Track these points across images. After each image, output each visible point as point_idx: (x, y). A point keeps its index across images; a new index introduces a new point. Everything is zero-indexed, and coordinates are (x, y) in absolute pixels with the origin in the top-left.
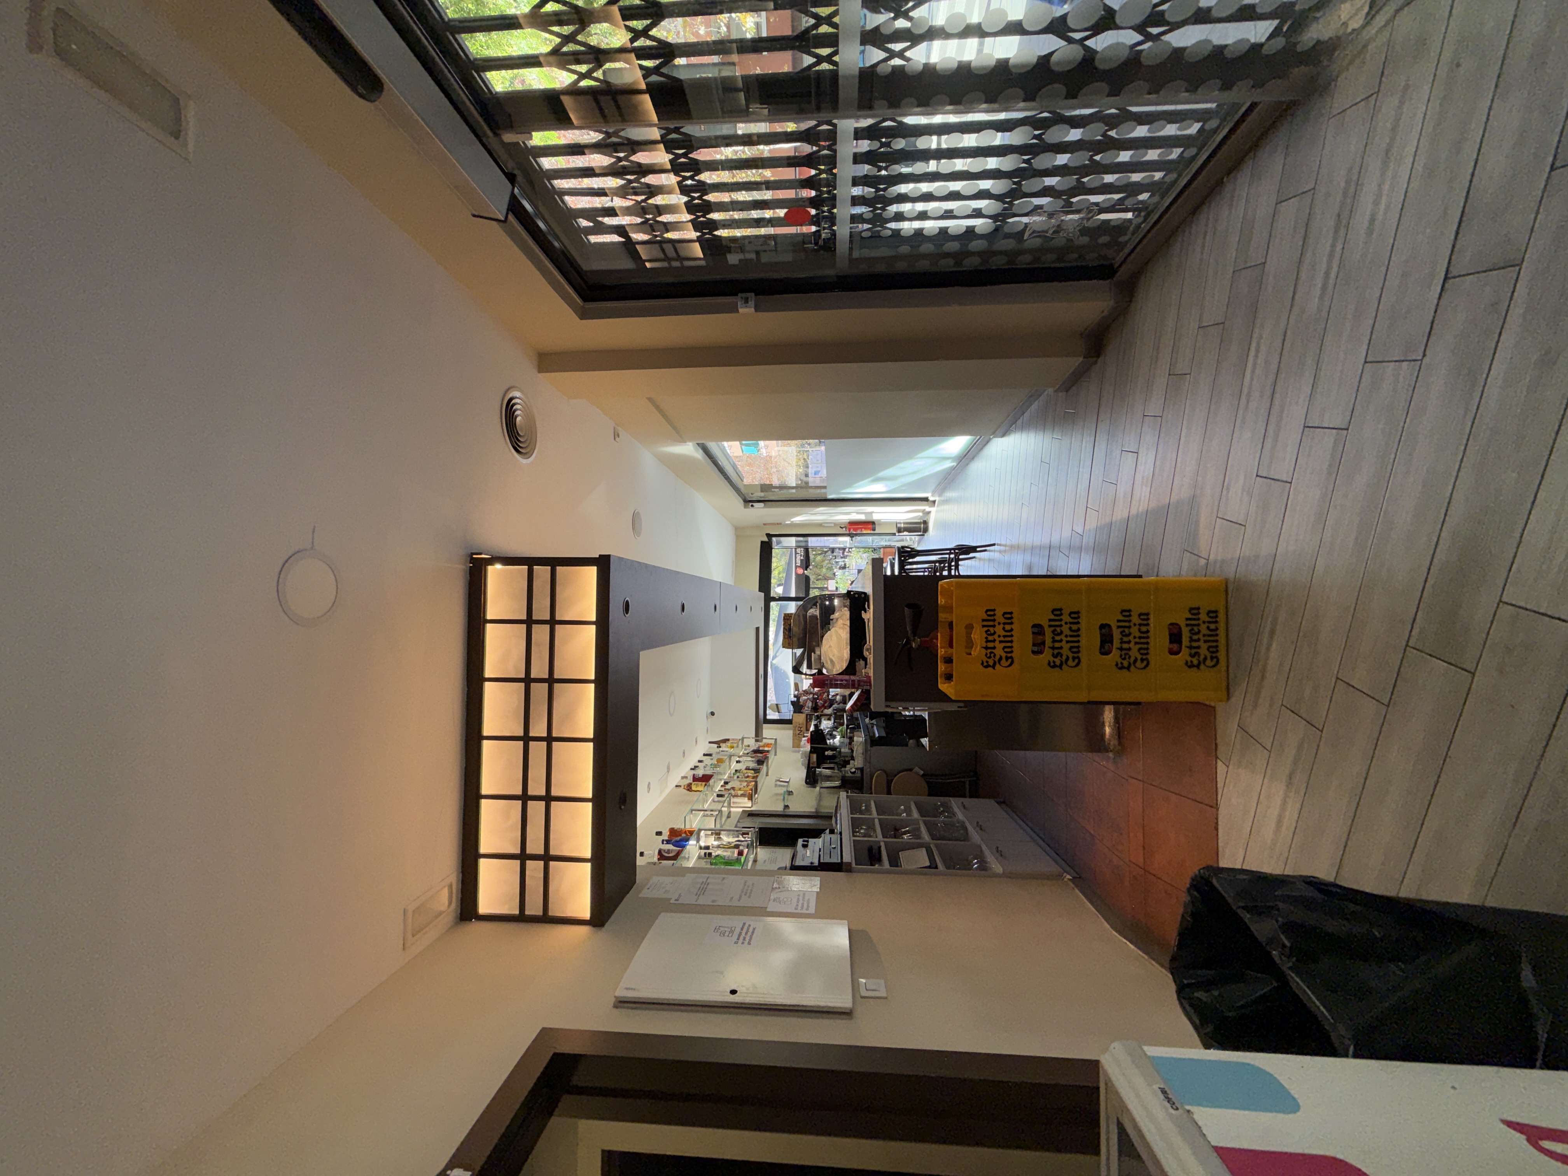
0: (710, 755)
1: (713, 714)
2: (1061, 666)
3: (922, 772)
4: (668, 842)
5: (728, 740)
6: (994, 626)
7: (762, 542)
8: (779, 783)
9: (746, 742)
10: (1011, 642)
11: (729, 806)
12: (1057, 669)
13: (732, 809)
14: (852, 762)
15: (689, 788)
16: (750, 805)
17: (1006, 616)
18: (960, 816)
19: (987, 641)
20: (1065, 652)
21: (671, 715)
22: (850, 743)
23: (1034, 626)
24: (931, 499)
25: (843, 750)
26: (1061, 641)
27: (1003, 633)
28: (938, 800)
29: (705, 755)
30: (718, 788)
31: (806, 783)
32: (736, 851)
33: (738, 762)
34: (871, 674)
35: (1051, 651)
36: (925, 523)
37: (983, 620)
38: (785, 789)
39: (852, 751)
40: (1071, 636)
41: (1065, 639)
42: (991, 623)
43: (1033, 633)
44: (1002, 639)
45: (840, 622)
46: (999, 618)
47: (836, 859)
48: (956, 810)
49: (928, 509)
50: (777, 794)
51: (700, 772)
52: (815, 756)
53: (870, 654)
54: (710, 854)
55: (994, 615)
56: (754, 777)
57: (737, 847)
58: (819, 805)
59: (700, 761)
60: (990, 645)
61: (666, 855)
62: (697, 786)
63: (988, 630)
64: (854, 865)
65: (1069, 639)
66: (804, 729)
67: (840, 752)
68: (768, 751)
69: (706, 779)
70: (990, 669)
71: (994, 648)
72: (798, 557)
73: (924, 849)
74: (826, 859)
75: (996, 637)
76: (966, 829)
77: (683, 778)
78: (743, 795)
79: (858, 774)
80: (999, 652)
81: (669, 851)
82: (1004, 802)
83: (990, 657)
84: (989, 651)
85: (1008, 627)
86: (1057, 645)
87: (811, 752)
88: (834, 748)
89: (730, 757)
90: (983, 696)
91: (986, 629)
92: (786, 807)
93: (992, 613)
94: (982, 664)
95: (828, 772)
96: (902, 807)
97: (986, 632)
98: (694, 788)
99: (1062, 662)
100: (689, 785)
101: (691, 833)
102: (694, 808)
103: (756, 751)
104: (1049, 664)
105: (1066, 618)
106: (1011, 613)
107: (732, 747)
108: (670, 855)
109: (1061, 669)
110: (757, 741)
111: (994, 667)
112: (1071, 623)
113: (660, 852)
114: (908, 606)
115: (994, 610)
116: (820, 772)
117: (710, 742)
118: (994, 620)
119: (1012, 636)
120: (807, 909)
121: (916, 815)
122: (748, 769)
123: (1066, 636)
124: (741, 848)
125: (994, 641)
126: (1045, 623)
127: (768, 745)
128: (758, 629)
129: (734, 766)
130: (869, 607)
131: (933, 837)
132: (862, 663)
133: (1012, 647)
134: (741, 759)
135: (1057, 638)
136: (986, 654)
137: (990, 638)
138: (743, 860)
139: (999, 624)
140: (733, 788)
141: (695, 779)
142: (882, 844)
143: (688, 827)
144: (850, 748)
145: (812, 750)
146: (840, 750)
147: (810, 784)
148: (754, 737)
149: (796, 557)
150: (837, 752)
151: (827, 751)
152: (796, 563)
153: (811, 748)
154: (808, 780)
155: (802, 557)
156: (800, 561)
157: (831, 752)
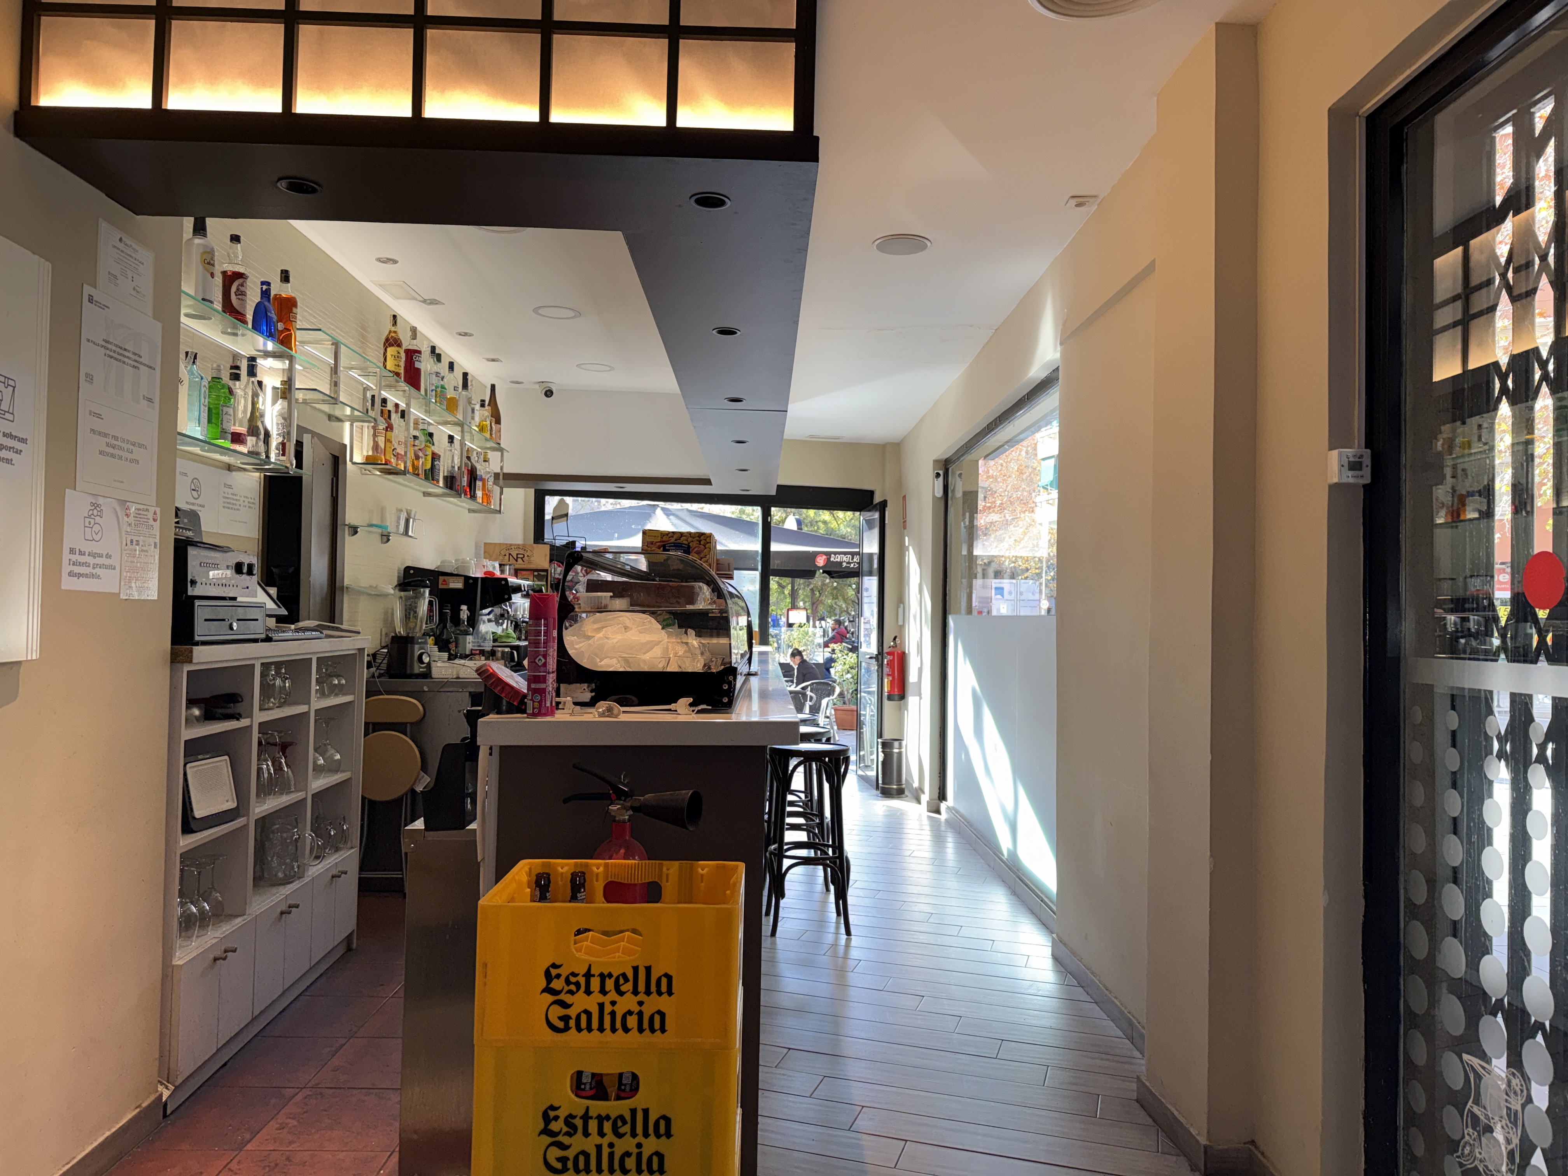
0: (465, 385)
1: (549, 393)
2: (546, 1131)
3: (419, 789)
4: (265, 294)
5: (498, 422)
6: (635, 992)
7: (871, 493)
8: (403, 516)
9: (494, 456)
10: (601, 1029)
11: (353, 420)
12: (541, 1125)
13: (347, 425)
14: (446, 655)
15: (392, 341)
16: (355, 460)
17: (657, 1018)
18: (316, 869)
19: (603, 977)
20: (578, 1143)
21: (536, 310)
22: (482, 652)
23: (635, 1077)
24: (943, 806)
25: (469, 638)
26: (601, 1134)
27: (620, 1011)
28: (354, 825)
29: (465, 375)
30: (393, 398)
31: (408, 569)
32: (242, 430)
33: (451, 438)
34: (560, 716)
35: (581, 1112)
36: (900, 793)
37: (648, 969)
38: (391, 528)
39: (465, 657)
40: (611, 1155)
41: (605, 1142)
42: (642, 987)
43: (621, 1075)
44: (608, 1008)
45: (681, 650)
46: (653, 1003)
47: (201, 630)
48: (331, 861)
49: (925, 798)
50: (383, 510)
51: (426, 365)
52: (458, 584)
53: (602, 715)
54: (236, 377)
55: (660, 993)
56: (415, 468)
57: (253, 431)
58: (359, 593)
59: (451, 366)
60: (595, 983)
61: (234, 289)
62: (397, 357)
63: (626, 980)
64: (187, 668)
65: (606, 1151)
66: (520, 564)
67: (467, 633)
68: (473, 497)
69: (412, 377)
70: (543, 983)
71: (588, 992)
72: (845, 558)
73: (232, 805)
74: (201, 612)
75: (613, 995)
76: (287, 881)
77: (414, 330)
78: (376, 447)
79: (418, 669)
80: (580, 1002)
81: (241, 293)
82: (349, 949)
83: (568, 982)
84: (582, 981)
85: (632, 1021)
86: (593, 1125)
87: (467, 578)
88: (473, 621)
89: (461, 424)
90: (485, 965)
91: (630, 975)
92: (354, 530)
93: (664, 988)
94: (554, 966)
95: (423, 607)
96: (338, 757)
97: (624, 975)
98: (391, 351)
99: (556, 1134)
100: (397, 343)
101: (285, 341)
102: (343, 349)
103: (473, 476)
104: (552, 1108)
105: (651, 1145)
106: (663, 1030)
107: (482, 429)
108: (233, 297)
109: (541, 1133)
110: (497, 476)
111: (548, 990)
112: (639, 1156)
113: (239, 275)
114: (696, 799)
115: (670, 993)
116: (424, 595)
117: (493, 387)
118: (648, 992)
119: (614, 1030)
120: (71, 574)
121: (318, 783)
122: (435, 457)
123: (611, 1145)
124: (251, 440)
125: (603, 992)
126: (638, 1101)
127: (487, 496)
128: (707, 482)
129: (442, 432)
130: (699, 712)
131: (264, 823)
132: (587, 696)
133: (589, 1029)
134: (457, 443)
135: (607, 1126)
136: (574, 975)
137: (610, 984)
138: (220, 442)
139: (641, 1003)
140: (389, 428)
141: (412, 355)
142: (244, 722)
143: (299, 336)
144: (473, 652)
145: (471, 581)
146: (469, 634)
147: (402, 575)
148: (506, 471)
149: (845, 553)
150: (466, 628)
151: (468, 609)
152: (835, 553)
153: (476, 579)
154: (412, 572)
155: (844, 564)
156: (838, 560)
157: (466, 617)
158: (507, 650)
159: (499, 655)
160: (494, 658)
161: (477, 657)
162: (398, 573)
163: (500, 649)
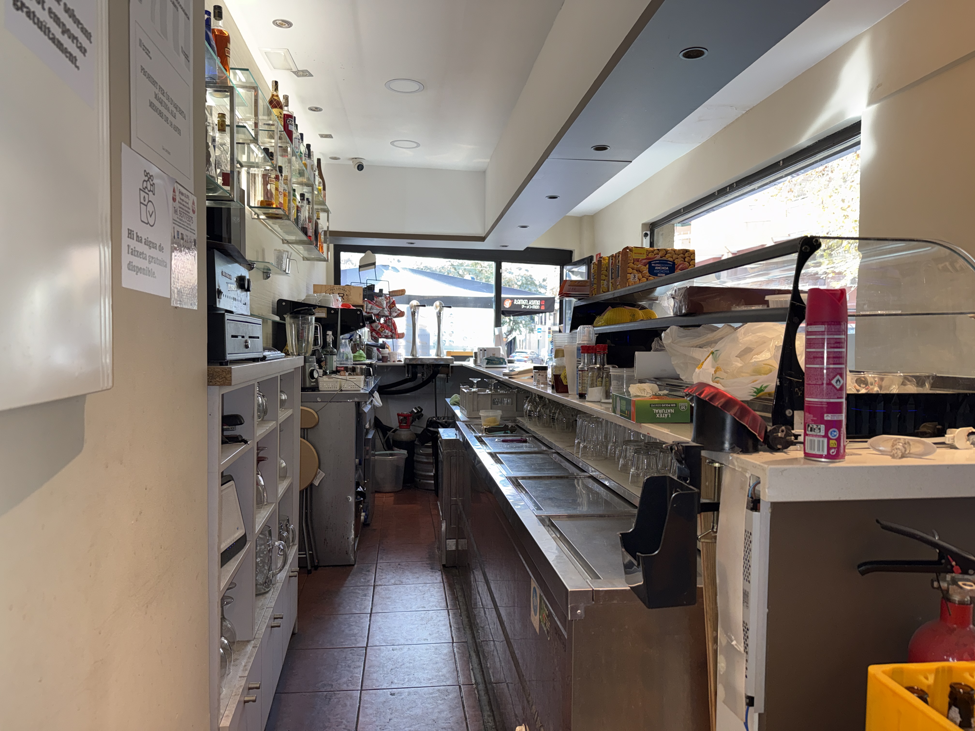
0: (309, 153)
1: (360, 167)
3: (316, 483)
4: (208, 23)
5: (325, 188)
7: (571, 253)
8: (279, 258)
15: (275, 104)
18: (281, 574)
22: (346, 369)
25: (336, 358)
28: (295, 524)
29: (308, 145)
31: (280, 301)
38: (272, 266)
48: (287, 565)
50: (265, 251)
52: (322, 314)
62: (279, 118)
64: (222, 391)
67: (332, 354)
72: (524, 302)
73: (243, 530)
74: (227, 327)
77: (286, 97)
78: (266, 193)
79: (309, 383)
87: (329, 309)
88: (336, 344)
89: (311, 185)
98: (275, 112)
100: (279, 105)
103: (316, 229)
107: (319, 192)
116: (310, 323)
117: (320, 159)
120: (131, 266)
121: (280, 491)
122: (297, 209)
127: (320, 248)
128: (481, 239)
140: (277, 178)
141: (287, 119)
142: (250, 445)
144: (338, 369)
145: (333, 312)
146: (335, 355)
147: (276, 307)
149: (524, 299)
150: (331, 349)
151: (333, 335)
152: (517, 299)
153: (336, 310)
154: (284, 304)
155: (523, 306)
156: (519, 303)
157: (331, 340)
158: (364, 367)
159: (358, 371)
160: (355, 373)
161: (342, 373)
162: (272, 305)
163: (358, 366)
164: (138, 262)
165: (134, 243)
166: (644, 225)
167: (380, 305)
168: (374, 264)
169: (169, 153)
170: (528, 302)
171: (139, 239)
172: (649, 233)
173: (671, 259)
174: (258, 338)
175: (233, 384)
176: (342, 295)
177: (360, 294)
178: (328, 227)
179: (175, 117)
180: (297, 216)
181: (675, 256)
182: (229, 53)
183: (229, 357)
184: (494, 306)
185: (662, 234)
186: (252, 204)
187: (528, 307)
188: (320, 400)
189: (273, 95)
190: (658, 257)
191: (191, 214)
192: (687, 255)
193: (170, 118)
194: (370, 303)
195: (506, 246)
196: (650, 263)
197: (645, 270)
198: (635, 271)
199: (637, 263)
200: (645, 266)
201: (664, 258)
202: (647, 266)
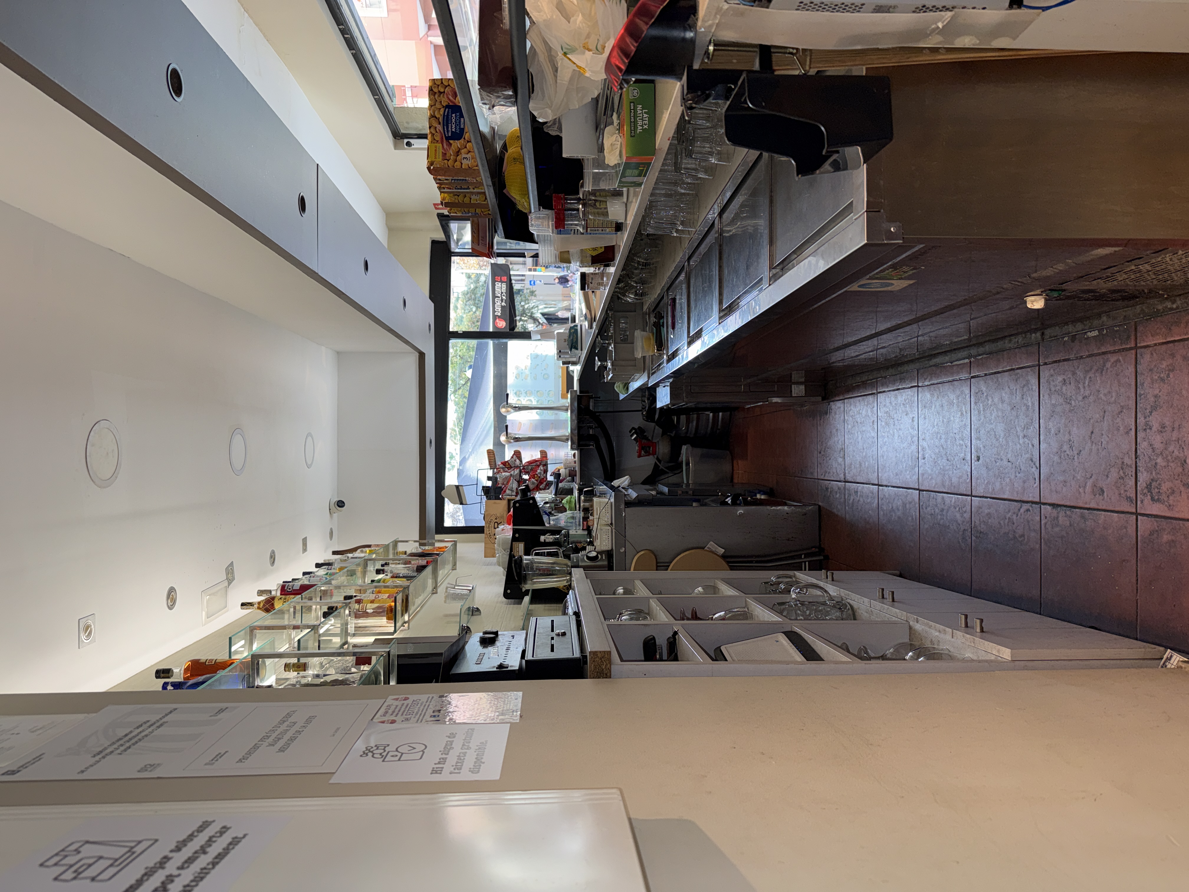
0: (327, 565)
1: (341, 504)
3: (721, 551)
5: (368, 546)
7: (434, 242)
15: (268, 606)
22: (585, 519)
25: (572, 531)
28: (770, 575)
31: (506, 595)
39: (590, 528)
47: (566, 655)
48: (816, 583)
52: (520, 544)
62: (285, 601)
64: (615, 659)
67: (567, 535)
68: (439, 555)
72: (498, 303)
73: (778, 635)
74: (541, 657)
77: (260, 593)
79: (603, 560)
87: (514, 539)
88: (556, 530)
92: (465, 630)
96: (699, 589)
100: (270, 601)
116: (532, 562)
117: (333, 551)
120: (475, 769)
121: (731, 593)
127: (439, 549)
128: (422, 356)
141: (287, 591)
142: (678, 630)
144: (585, 528)
145: (517, 535)
146: (568, 532)
147: (513, 600)
148: (417, 539)
149: (494, 303)
150: (562, 536)
151: (544, 535)
152: (494, 312)
153: (515, 531)
154: (509, 591)
155: (503, 304)
156: (500, 309)
157: (551, 537)
158: (582, 498)
159: (587, 504)
160: (590, 509)
161: (590, 524)
162: (510, 604)
163: (582, 504)
164: (469, 761)
165: (448, 767)
166: (396, 147)
167: (507, 480)
168: (457, 487)
169: (338, 729)
170: (498, 297)
171: (443, 761)
172: (406, 141)
173: (442, 110)
174: (552, 621)
175: (609, 650)
176: (496, 524)
177: (495, 503)
178: (415, 541)
179: (295, 723)
180: (404, 577)
181: (438, 106)
182: (211, 660)
183: (577, 654)
184: (504, 340)
185: (408, 123)
186: (392, 630)
187: (504, 298)
188: (624, 549)
189: (259, 608)
190: (440, 128)
191: (409, 702)
192: (435, 90)
193: (296, 728)
194: (505, 492)
195: (430, 326)
196: (448, 139)
197: (456, 144)
198: (459, 158)
199: (448, 155)
200: (451, 144)
201: (441, 120)
202: (451, 141)
